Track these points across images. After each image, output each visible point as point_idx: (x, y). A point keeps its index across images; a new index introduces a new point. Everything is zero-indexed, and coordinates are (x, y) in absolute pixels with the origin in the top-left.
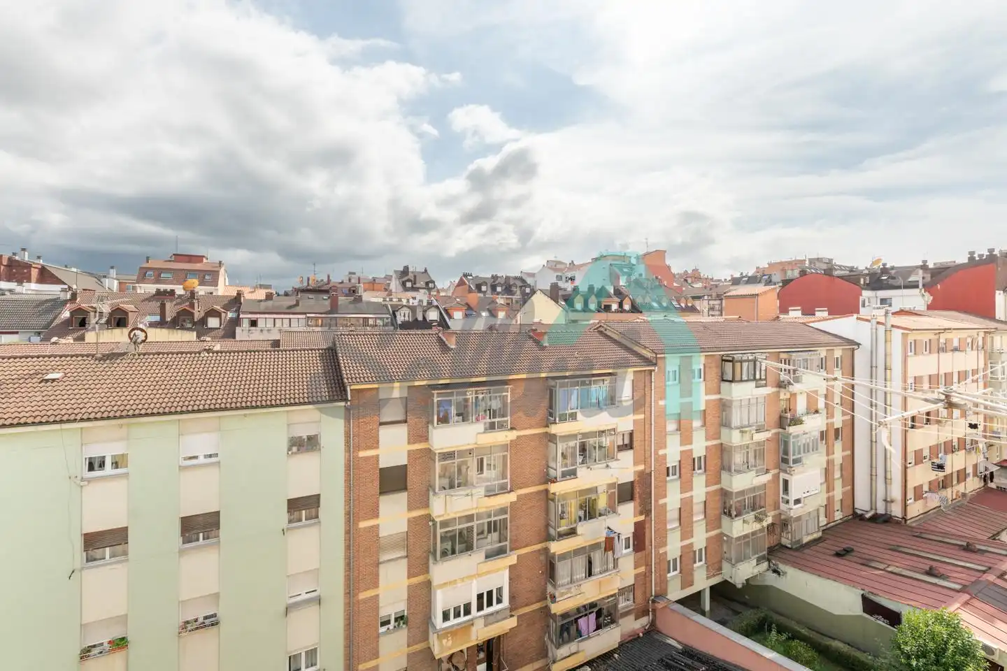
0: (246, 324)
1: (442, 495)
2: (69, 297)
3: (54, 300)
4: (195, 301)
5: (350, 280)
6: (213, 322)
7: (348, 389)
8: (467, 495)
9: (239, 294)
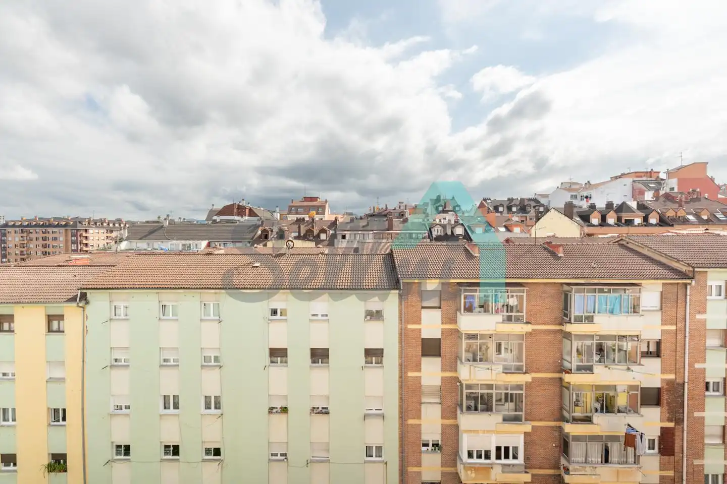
0: (340, 237)
1: (468, 364)
2: (260, 223)
3: (253, 225)
4: (314, 224)
5: (400, 207)
6: (323, 236)
7: (401, 281)
8: (488, 369)
9: (336, 219)
